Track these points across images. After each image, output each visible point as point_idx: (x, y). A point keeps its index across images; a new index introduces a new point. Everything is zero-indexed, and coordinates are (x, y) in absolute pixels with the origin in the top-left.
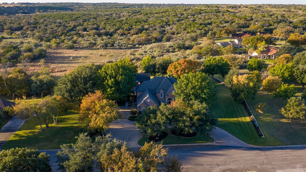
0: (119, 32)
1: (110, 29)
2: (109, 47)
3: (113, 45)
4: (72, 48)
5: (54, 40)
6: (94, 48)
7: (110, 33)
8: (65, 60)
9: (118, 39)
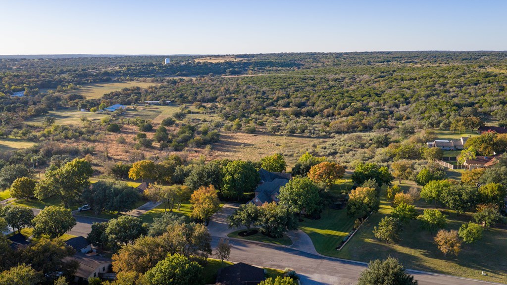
1: (319, 105)
2: (297, 133)
3: (303, 131)
4: (253, 131)
5: (237, 120)
6: (278, 134)
7: (313, 112)
8: (235, 148)
9: (317, 122)
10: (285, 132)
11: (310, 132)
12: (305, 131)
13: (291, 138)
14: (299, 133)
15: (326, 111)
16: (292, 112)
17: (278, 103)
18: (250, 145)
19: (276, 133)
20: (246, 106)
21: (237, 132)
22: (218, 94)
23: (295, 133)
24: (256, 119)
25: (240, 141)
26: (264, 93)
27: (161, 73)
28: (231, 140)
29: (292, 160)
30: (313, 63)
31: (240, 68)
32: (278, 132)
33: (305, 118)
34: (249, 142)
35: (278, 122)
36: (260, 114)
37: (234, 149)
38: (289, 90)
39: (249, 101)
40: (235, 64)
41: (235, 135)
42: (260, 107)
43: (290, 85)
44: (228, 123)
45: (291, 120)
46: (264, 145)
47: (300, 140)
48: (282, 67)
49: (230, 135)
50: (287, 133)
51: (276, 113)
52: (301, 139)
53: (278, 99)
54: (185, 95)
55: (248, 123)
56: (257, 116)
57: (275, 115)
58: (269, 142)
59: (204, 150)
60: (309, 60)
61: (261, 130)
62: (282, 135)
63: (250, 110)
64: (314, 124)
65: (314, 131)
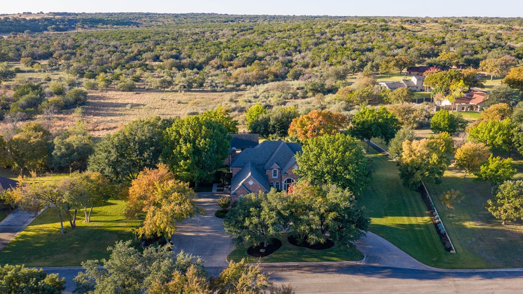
0: (214, 63)
1: (198, 57)
2: (194, 88)
3: (201, 85)
4: (131, 88)
6: (169, 89)
7: (197, 64)
9: (210, 75)
10: (177, 88)
11: (211, 85)
12: (204, 85)
13: (190, 93)
14: (196, 88)
15: (212, 62)
31: (66, 25)
38: (146, 44)
40: (56, 21)
43: (145, 38)
50: (180, 88)
52: (205, 94)
53: (140, 52)
55: (117, 79)
57: (148, 69)
63: (109, 65)
64: (208, 76)
65: (216, 84)
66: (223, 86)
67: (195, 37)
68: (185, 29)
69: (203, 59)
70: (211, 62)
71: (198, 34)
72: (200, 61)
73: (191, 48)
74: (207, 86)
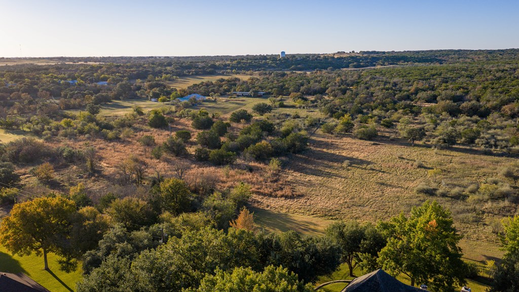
0: (507, 110)
1: (489, 100)
2: (459, 144)
3: (471, 141)
4: (371, 137)
5: (346, 116)
6: (421, 143)
7: (483, 109)
8: (330, 167)
9: (495, 126)
10: (433, 141)
11: (487, 143)
12: (477, 141)
13: (448, 152)
14: (463, 144)
15: (506, 108)
16: (443, 107)
17: (418, 96)
18: (362, 162)
19: (417, 142)
20: (366, 98)
21: (344, 136)
22: (329, 85)
23: (454, 143)
24: (380, 118)
25: (344, 154)
26: (395, 84)
27: (273, 67)
28: (329, 151)
29: (463, 211)
30: (459, 58)
31: (367, 62)
32: (420, 139)
33: (469, 118)
34: (361, 156)
35: (419, 123)
36: (387, 111)
37: (328, 170)
38: (432, 81)
39: (372, 93)
40: (361, 58)
41: (338, 141)
42: (388, 100)
43: (434, 75)
44: (332, 122)
45: (442, 120)
46: (391, 164)
47: (469, 158)
48: (419, 62)
49: (330, 141)
50: (438, 142)
51: (414, 109)
52: (471, 156)
53: (417, 91)
54: (287, 86)
55: (366, 122)
56: (383, 113)
57: (412, 112)
58: (401, 158)
59: (267, 167)
60: (453, 56)
61: (387, 135)
62: (429, 147)
63: (372, 104)
64: (490, 128)
65: (495, 142)
66: (506, 147)
67: (499, 74)
68: (491, 65)
69: (495, 102)
70: (504, 107)
71: (507, 70)
72: (489, 105)
73: (485, 88)
74: (481, 143)
